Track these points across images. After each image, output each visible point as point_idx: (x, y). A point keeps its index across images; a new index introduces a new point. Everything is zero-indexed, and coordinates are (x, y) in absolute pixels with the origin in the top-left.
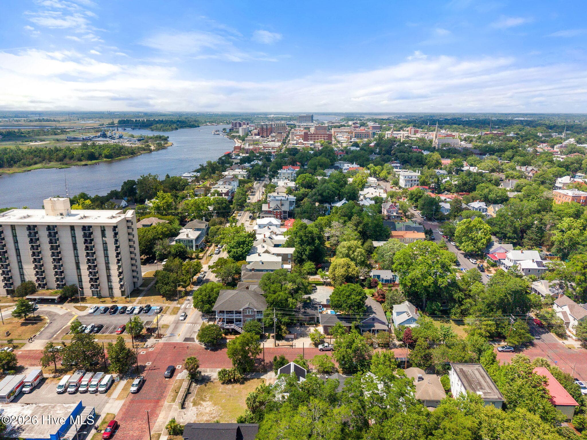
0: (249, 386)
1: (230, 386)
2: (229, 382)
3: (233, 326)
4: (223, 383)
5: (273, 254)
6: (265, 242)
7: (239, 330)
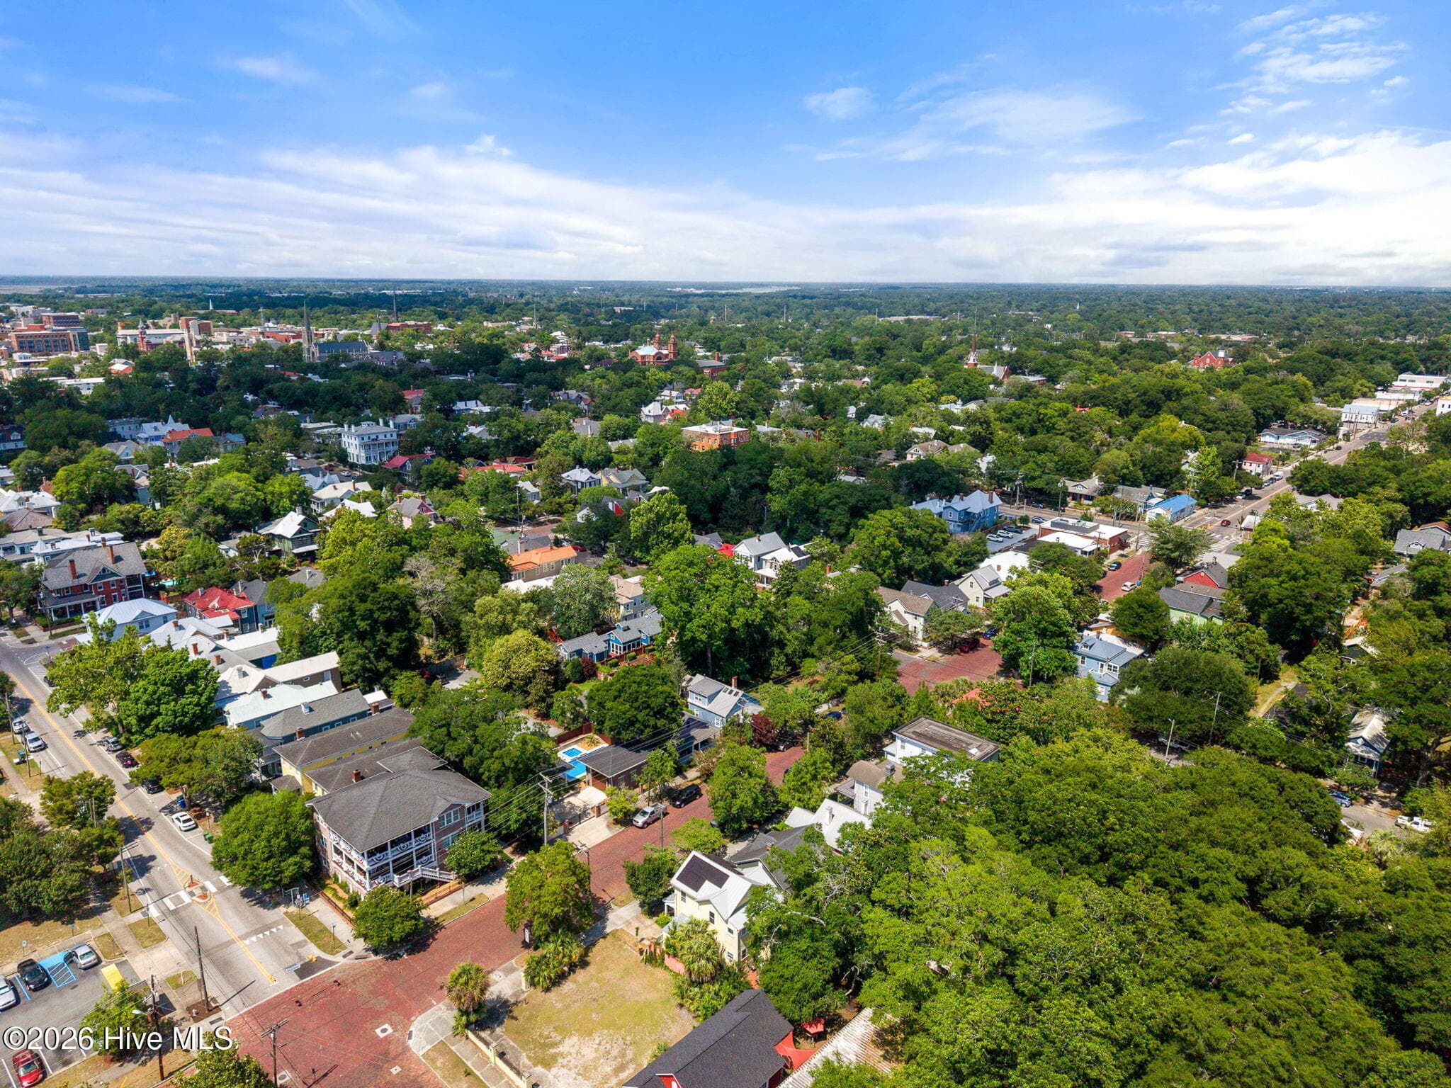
0: (603, 960)
1: (568, 986)
2: (560, 979)
3: (419, 872)
4: (548, 990)
5: (285, 683)
6: (223, 661)
7: (436, 874)
